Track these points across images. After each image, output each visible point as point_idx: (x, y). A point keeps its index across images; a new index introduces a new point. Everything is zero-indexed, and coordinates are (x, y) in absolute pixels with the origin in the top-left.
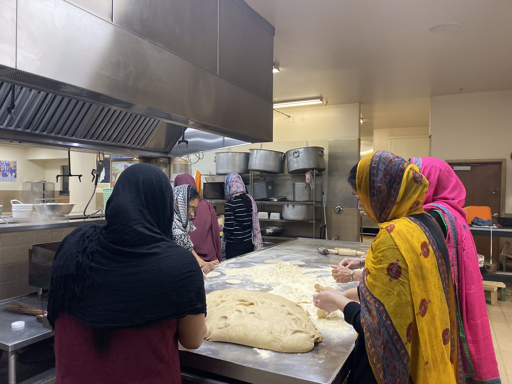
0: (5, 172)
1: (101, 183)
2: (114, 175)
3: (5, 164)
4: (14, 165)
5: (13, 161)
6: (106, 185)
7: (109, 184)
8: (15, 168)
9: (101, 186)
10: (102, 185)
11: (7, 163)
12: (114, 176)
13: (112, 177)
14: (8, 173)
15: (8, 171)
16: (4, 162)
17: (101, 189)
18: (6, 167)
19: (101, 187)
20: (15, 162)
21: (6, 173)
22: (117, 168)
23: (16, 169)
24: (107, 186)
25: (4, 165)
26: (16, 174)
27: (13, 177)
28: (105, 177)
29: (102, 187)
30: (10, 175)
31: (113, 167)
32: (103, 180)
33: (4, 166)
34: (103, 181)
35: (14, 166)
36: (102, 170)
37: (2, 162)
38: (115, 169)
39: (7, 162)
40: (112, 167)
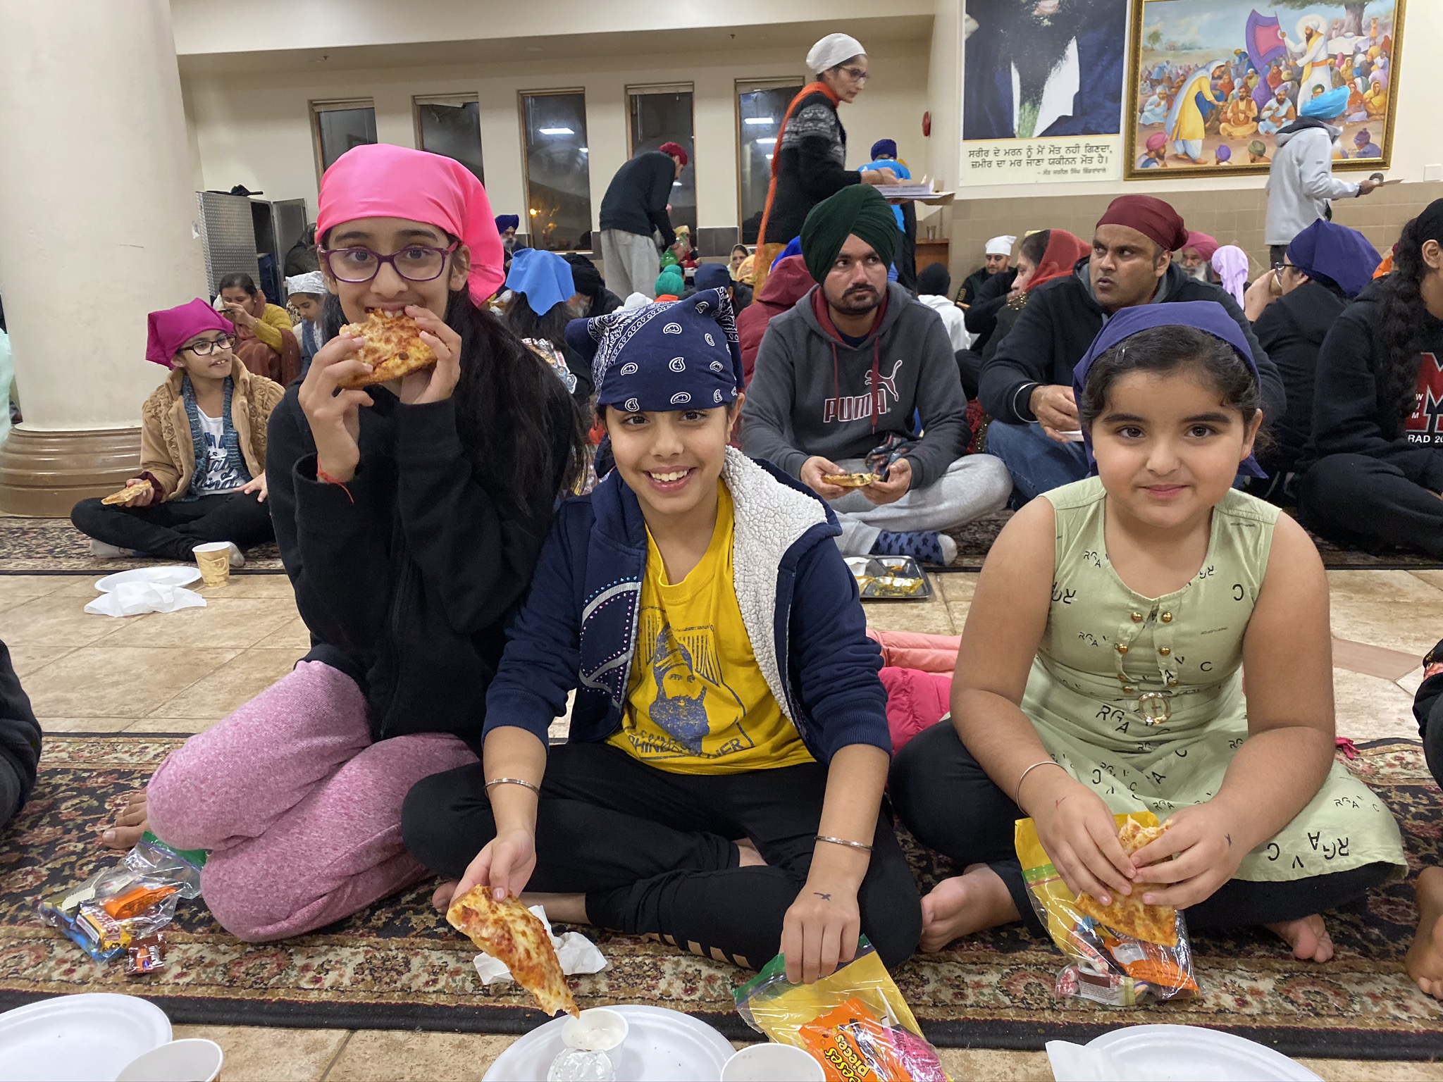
1: (1045, 134)
2: (1154, 83)
6: (1090, 148)
7: (1115, 143)
9: (1046, 155)
10: (1054, 149)
12: (1159, 89)
13: (1140, 98)
17: (1046, 172)
19: (1045, 165)
22: (1180, 39)
24: (1094, 155)
28: (1078, 99)
29: (1052, 162)
31: (1155, 37)
32: (1062, 120)
34: (1060, 127)
36: (1059, 54)
38: (1173, 48)
40: (1145, 32)
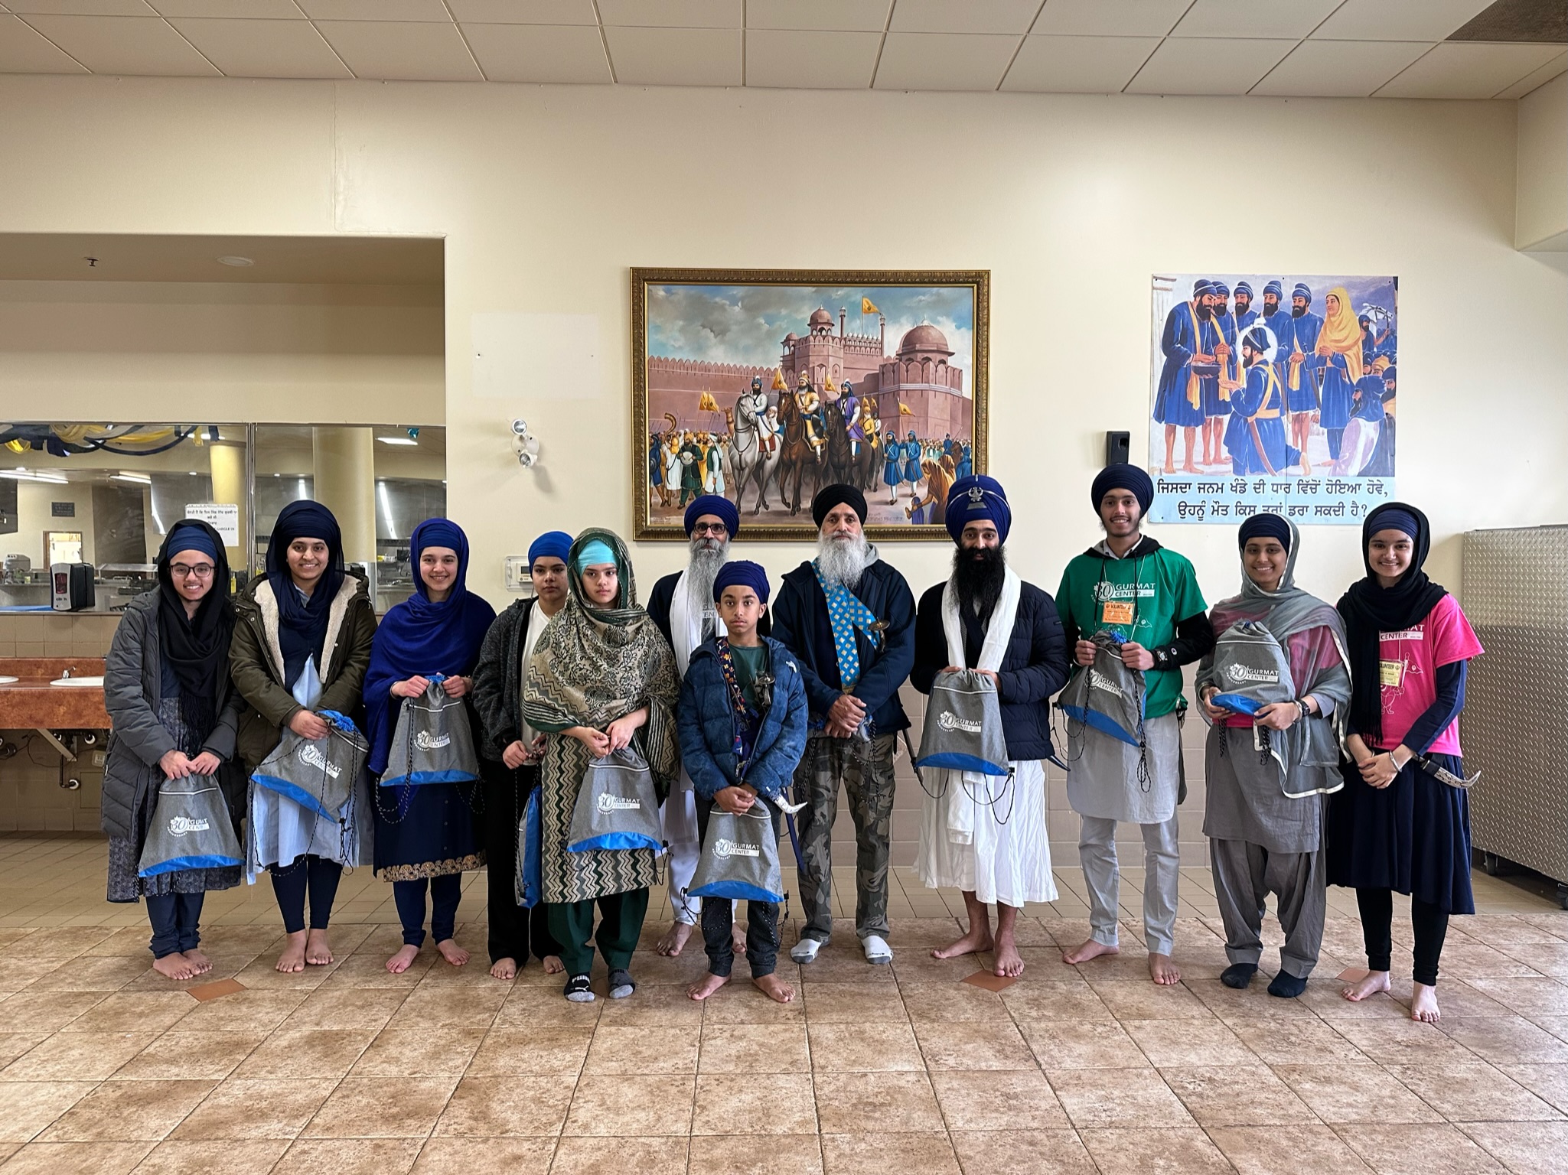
0: (1263, 413)
3: (1260, 322)
4: (1364, 320)
5: (1351, 284)
8: (1383, 363)
11: (1287, 304)
14: (1297, 420)
15: (1299, 401)
16: (1258, 301)
18: (1270, 355)
20: (1385, 293)
21: (1277, 422)
23: (1391, 374)
25: (1259, 334)
26: (1388, 426)
27: (1356, 467)
30: (1317, 443)
33: (1257, 343)
35: (1368, 342)
37: (1231, 303)
39: (1287, 291)
